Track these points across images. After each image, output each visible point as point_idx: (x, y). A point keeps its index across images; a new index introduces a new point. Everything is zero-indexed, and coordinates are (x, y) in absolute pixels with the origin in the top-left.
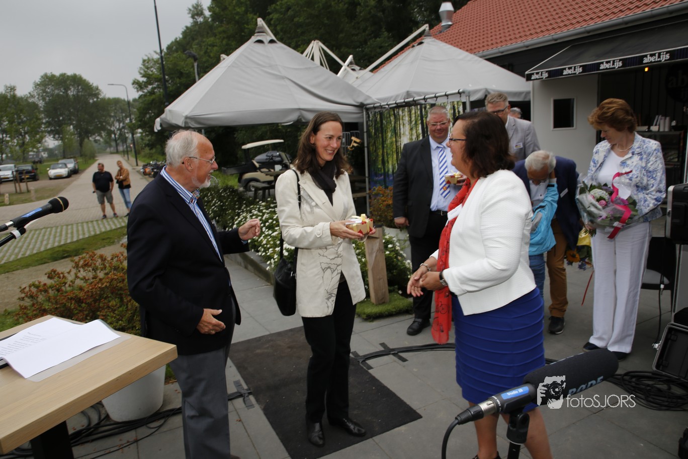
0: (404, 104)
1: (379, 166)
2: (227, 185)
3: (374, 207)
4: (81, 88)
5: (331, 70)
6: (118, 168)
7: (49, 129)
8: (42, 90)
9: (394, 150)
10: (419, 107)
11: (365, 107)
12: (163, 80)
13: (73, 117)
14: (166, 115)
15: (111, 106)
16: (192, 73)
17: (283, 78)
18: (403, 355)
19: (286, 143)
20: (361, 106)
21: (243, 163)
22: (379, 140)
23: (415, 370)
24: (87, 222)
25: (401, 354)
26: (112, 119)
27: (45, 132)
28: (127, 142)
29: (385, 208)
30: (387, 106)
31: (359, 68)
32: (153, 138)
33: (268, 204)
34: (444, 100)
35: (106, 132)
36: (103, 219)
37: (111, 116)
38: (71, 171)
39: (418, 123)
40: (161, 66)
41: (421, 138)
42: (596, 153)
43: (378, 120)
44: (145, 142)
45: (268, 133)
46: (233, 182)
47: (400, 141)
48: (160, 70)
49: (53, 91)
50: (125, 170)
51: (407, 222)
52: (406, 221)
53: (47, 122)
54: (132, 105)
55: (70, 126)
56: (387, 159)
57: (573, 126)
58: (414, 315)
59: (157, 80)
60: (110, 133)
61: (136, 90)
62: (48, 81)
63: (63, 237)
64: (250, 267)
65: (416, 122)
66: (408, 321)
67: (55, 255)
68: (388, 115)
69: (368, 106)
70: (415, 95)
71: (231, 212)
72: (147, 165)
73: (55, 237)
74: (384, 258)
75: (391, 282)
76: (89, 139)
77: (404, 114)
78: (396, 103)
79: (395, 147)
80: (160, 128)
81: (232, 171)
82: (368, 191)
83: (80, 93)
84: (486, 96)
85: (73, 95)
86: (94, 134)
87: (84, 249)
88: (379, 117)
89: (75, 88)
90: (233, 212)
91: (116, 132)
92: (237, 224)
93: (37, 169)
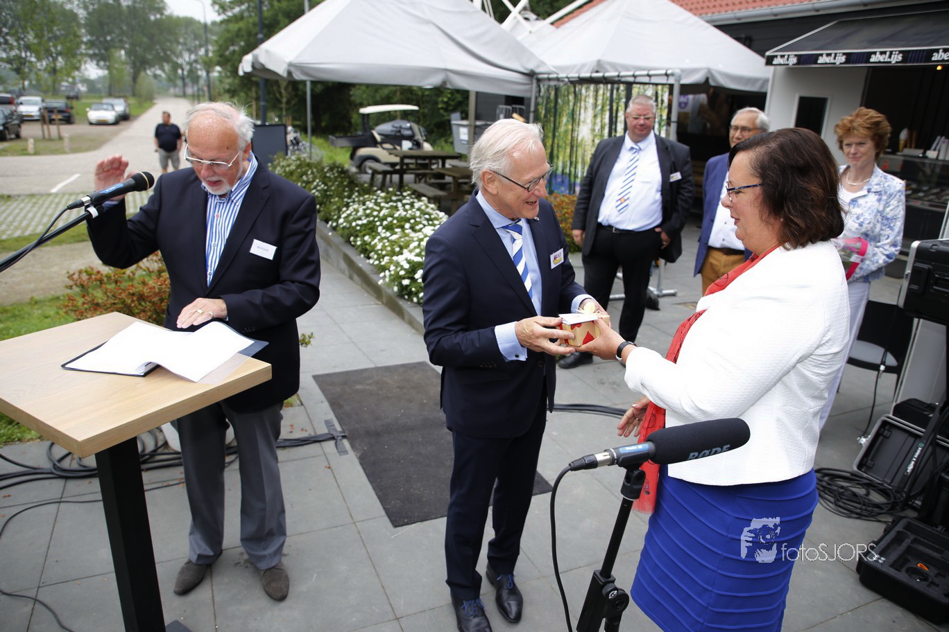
0: (590, 79)
2: (335, 162)
5: (495, 18)
7: (92, 52)
9: (568, 142)
10: (609, 86)
11: (535, 77)
13: (125, 38)
14: (260, 53)
15: (181, 28)
17: (428, 22)
19: (421, 111)
20: (531, 75)
21: (360, 133)
22: (550, 126)
26: (180, 47)
27: (86, 55)
28: (200, 83)
30: (566, 80)
31: (535, 17)
32: (237, 82)
33: (388, 196)
35: (171, 64)
37: (178, 43)
38: (119, 115)
39: (605, 109)
43: (552, 97)
44: (223, 85)
45: (398, 94)
46: (343, 158)
47: (578, 131)
53: (89, 41)
54: (211, 30)
55: (121, 50)
56: (556, 154)
60: (176, 66)
65: (603, 107)
68: (566, 93)
69: (540, 76)
70: (608, 67)
71: (338, 201)
76: (145, 72)
77: (587, 92)
78: (579, 77)
79: (570, 138)
80: (248, 69)
81: (344, 142)
84: (707, 79)
86: (154, 66)
88: (553, 93)
90: (340, 201)
91: (184, 67)
92: (344, 218)
93: (72, 108)
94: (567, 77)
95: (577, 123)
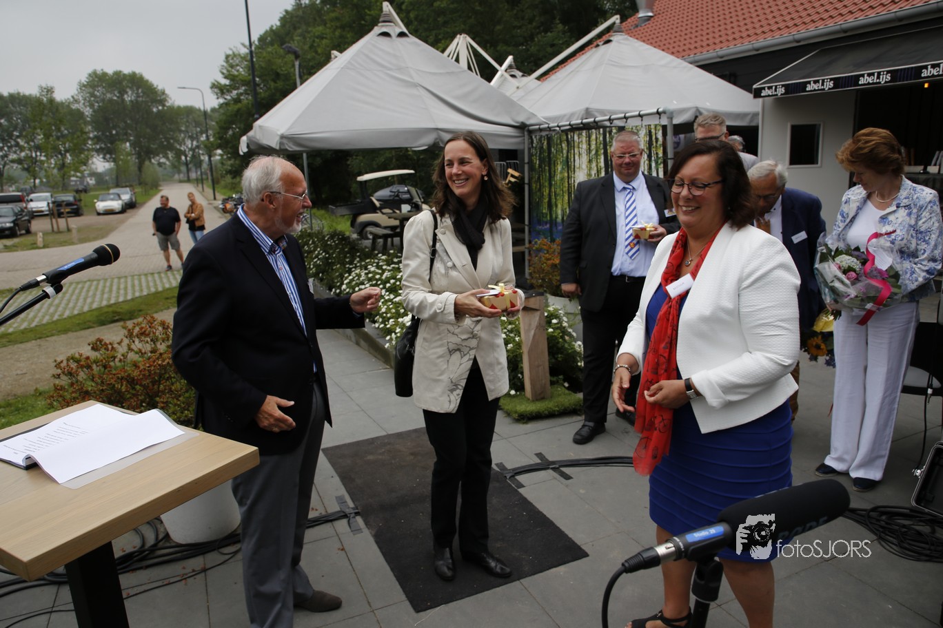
0: (581, 125)
1: (544, 211)
2: (335, 230)
3: (534, 268)
4: (142, 92)
5: (482, 76)
6: (190, 203)
7: (98, 147)
8: (89, 93)
9: (565, 189)
10: (601, 130)
11: (527, 128)
12: (252, 84)
13: (129, 131)
14: (255, 132)
15: (182, 117)
16: (292, 75)
17: (416, 85)
18: (566, 470)
19: (418, 174)
20: (522, 127)
21: (358, 200)
22: (546, 175)
23: (582, 491)
24: (146, 275)
25: (564, 469)
26: (182, 135)
27: (93, 150)
28: (202, 167)
29: (549, 269)
30: (558, 129)
31: (521, 74)
32: (237, 162)
33: (390, 258)
34: (637, 122)
35: (174, 152)
36: (168, 270)
37: (181, 131)
38: (126, 204)
39: (599, 153)
40: (250, 65)
41: (603, 174)
42: (846, 203)
43: (544, 147)
44: (225, 167)
45: (394, 160)
46: (344, 226)
47: (574, 177)
48: (249, 70)
49: (104, 94)
50: (199, 206)
51: (579, 289)
52: (577, 288)
53: (96, 137)
54: (210, 116)
55: (126, 143)
56: (556, 202)
57: (817, 163)
58: (583, 417)
59: (245, 83)
60: (179, 153)
61: (216, 97)
62: (98, 81)
63: (114, 294)
64: (362, 343)
65: (597, 151)
66: (575, 424)
67: (103, 318)
68: (559, 141)
69: (531, 128)
70: (596, 114)
71: (340, 268)
72: (228, 199)
73: (103, 293)
74: (546, 337)
75: (554, 371)
76: (150, 161)
77: (581, 140)
78: (570, 125)
79: (567, 185)
80: (245, 150)
81: (343, 211)
82: (527, 245)
83: (140, 99)
84: (696, 117)
85: (131, 101)
86: (158, 155)
87: (140, 311)
88: (545, 143)
89: (133, 91)
90: (343, 267)
91: (187, 153)
92: (346, 284)
93: (80, 200)
94: (558, 126)
95: (572, 170)
